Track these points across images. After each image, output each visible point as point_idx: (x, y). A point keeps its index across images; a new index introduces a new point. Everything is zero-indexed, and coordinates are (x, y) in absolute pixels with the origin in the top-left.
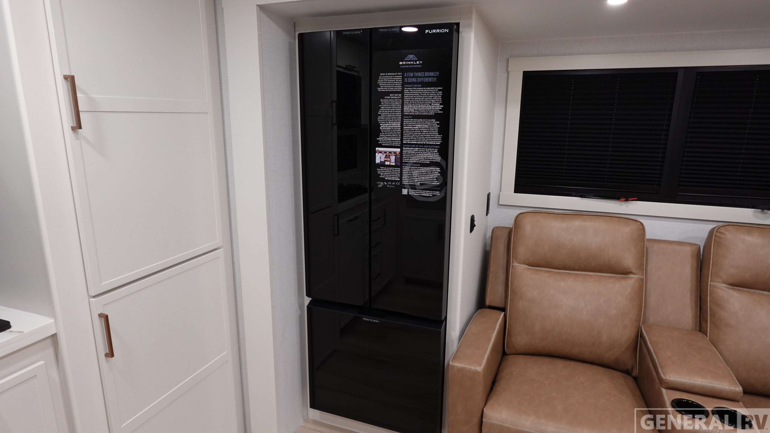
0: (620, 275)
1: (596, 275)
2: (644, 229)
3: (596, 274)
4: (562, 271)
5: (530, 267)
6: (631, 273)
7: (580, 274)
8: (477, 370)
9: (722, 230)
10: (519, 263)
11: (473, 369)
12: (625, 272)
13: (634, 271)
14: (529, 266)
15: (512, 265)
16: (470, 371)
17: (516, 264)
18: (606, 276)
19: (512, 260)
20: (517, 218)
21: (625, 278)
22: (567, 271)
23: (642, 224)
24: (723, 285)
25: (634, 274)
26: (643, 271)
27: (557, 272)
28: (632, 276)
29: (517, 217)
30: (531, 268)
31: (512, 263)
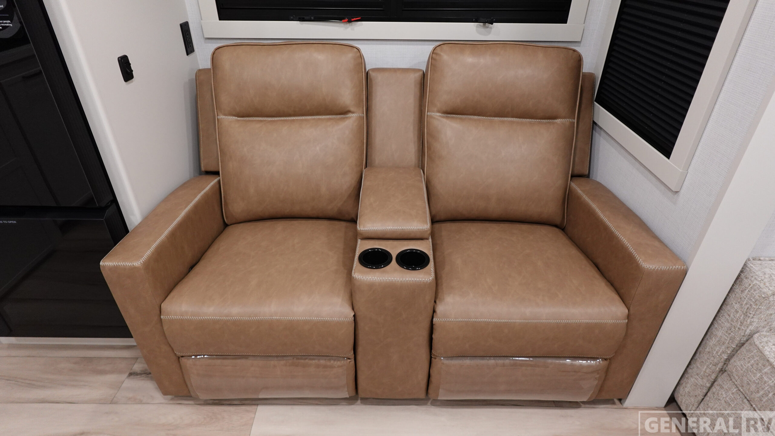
0: (340, 116)
1: (314, 119)
2: (361, 57)
3: (314, 117)
4: (275, 119)
5: (239, 119)
6: (349, 112)
7: (297, 120)
8: (133, 265)
9: (438, 51)
10: (225, 115)
11: (128, 265)
12: (344, 112)
13: (352, 109)
14: (239, 116)
15: (218, 119)
16: (124, 268)
17: (221, 117)
18: (325, 119)
19: (217, 112)
20: (214, 55)
21: (344, 118)
22: (282, 118)
23: (358, 50)
24: (438, 114)
25: (353, 113)
26: (363, 107)
27: (271, 121)
28: (350, 115)
29: (214, 53)
30: (241, 119)
31: (217, 116)
